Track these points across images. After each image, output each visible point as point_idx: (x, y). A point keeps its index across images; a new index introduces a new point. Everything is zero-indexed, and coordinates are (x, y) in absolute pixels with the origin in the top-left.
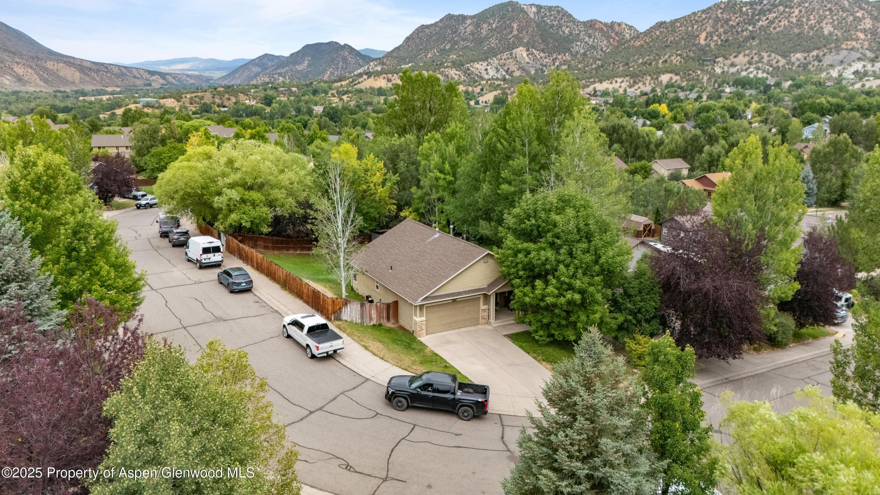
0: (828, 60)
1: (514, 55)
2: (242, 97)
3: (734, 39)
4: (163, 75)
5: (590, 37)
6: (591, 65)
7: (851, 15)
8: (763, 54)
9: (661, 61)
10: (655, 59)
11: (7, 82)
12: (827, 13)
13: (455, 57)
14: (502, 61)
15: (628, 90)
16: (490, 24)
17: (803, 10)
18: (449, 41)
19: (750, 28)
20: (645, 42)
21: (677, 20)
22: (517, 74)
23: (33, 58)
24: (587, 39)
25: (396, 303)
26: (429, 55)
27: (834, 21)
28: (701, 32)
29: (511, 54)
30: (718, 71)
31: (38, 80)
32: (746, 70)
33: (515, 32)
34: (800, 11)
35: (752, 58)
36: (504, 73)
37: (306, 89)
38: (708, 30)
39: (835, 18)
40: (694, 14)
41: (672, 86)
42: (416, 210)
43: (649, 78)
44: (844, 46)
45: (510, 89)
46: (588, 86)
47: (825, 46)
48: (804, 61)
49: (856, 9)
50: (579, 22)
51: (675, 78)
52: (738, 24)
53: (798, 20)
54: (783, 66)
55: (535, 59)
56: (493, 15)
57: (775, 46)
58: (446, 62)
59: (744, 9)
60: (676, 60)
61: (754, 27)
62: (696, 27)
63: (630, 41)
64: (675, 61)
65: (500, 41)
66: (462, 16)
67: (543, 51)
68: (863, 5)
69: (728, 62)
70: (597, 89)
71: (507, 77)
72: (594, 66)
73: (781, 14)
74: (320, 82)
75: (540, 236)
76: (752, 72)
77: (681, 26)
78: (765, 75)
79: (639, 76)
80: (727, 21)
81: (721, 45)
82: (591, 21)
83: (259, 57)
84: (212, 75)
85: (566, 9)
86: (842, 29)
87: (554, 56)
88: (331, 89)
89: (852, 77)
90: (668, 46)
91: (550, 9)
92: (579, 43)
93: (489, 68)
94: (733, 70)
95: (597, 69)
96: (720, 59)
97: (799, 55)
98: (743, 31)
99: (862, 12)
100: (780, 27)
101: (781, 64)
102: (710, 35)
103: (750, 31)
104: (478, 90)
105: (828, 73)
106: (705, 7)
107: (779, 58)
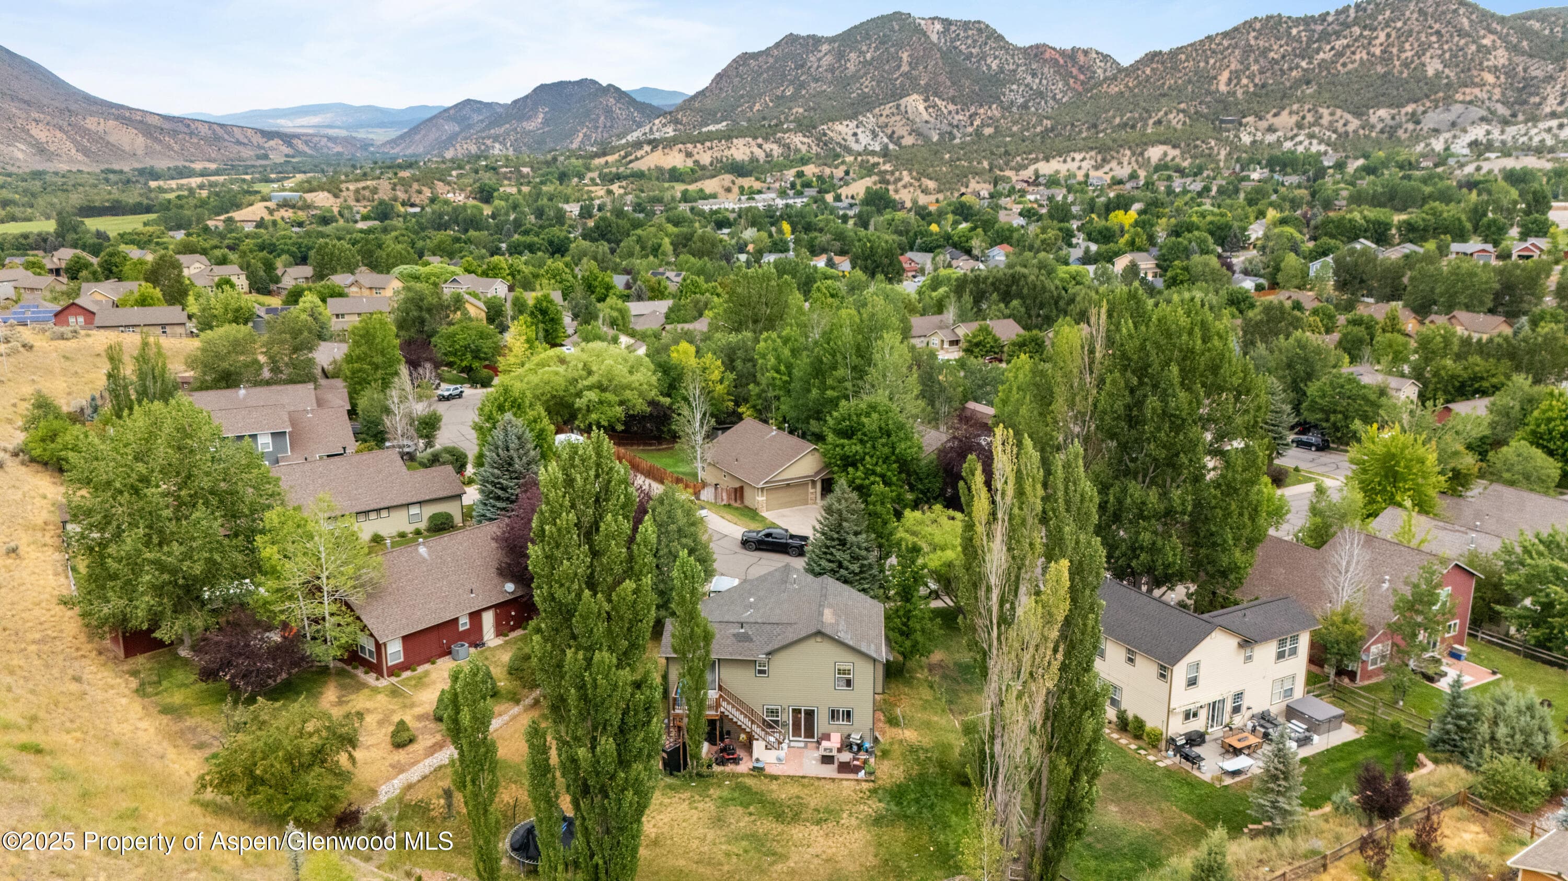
0: (1431, 120)
1: (902, 108)
2: (440, 187)
3: (1277, 83)
4: (287, 138)
5: (1034, 75)
6: (1034, 127)
7: (1474, 42)
8: (1321, 110)
9: (1151, 122)
10: (1141, 119)
11: (20, 156)
12: (1434, 39)
13: (801, 110)
14: (883, 119)
15: (1093, 173)
16: (862, 53)
17: (1394, 34)
18: (792, 82)
19: (1304, 64)
20: (1127, 86)
21: (1180, 50)
22: (908, 141)
23: (61, 111)
24: (1029, 79)
25: (742, 488)
26: (757, 107)
27: (1444, 52)
28: (1220, 70)
29: (898, 107)
30: (1246, 139)
31: (74, 151)
32: (1292, 138)
33: (905, 68)
34: (1388, 36)
35: (1303, 118)
36: (886, 140)
37: (545, 170)
38: (1233, 67)
39: (1446, 47)
40: (1209, 38)
41: (1166, 167)
42: (754, 407)
43: (1128, 152)
44: (1459, 97)
45: (892, 173)
46: (1026, 167)
47: (1427, 96)
48: (1392, 123)
49: (1482, 32)
50: (1016, 48)
51: (1173, 153)
52: (1283, 57)
53: (1384, 52)
54: (1355, 132)
55: (939, 115)
56: (868, 37)
57: (1342, 97)
58: (786, 119)
59: (1294, 31)
60: (1176, 120)
61: (1310, 63)
62: (1212, 61)
63: (1101, 85)
64: (1174, 122)
65: (879, 82)
66: (813, 37)
67: (953, 100)
68: (1494, 25)
69: (1263, 124)
70: (1041, 172)
71: (891, 146)
72: (1039, 129)
73: (1356, 40)
74: (569, 157)
75: (853, 434)
76: (1301, 143)
77: (1187, 60)
78: (1323, 148)
79: (1111, 149)
80: (1264, 52)
81: (1254, 94)
82: (1037, 46)
83: (456, 106)
84: (371, 136)
85: (993, 26)
86: (1457, 66)
87: (973, 109)
88: (589, 169)
89: (1466, 151)
90: (1164, 95)
91: (966, 25)
92: (1014, 87)
93: (859, 131)
94: (1271, 138)
95: (1045, 134)
96: (1250, 119)
97: (1383, 113)
98: (1291, 69)
99: (1492, 37)
100: (1353, 62)
101: (1351, 128)
102: (1236, 76)
103: (1304, 70)
104: (839, 173)
105: (1427, 145)
106: (1228, 27)
107: (1349, 117)
